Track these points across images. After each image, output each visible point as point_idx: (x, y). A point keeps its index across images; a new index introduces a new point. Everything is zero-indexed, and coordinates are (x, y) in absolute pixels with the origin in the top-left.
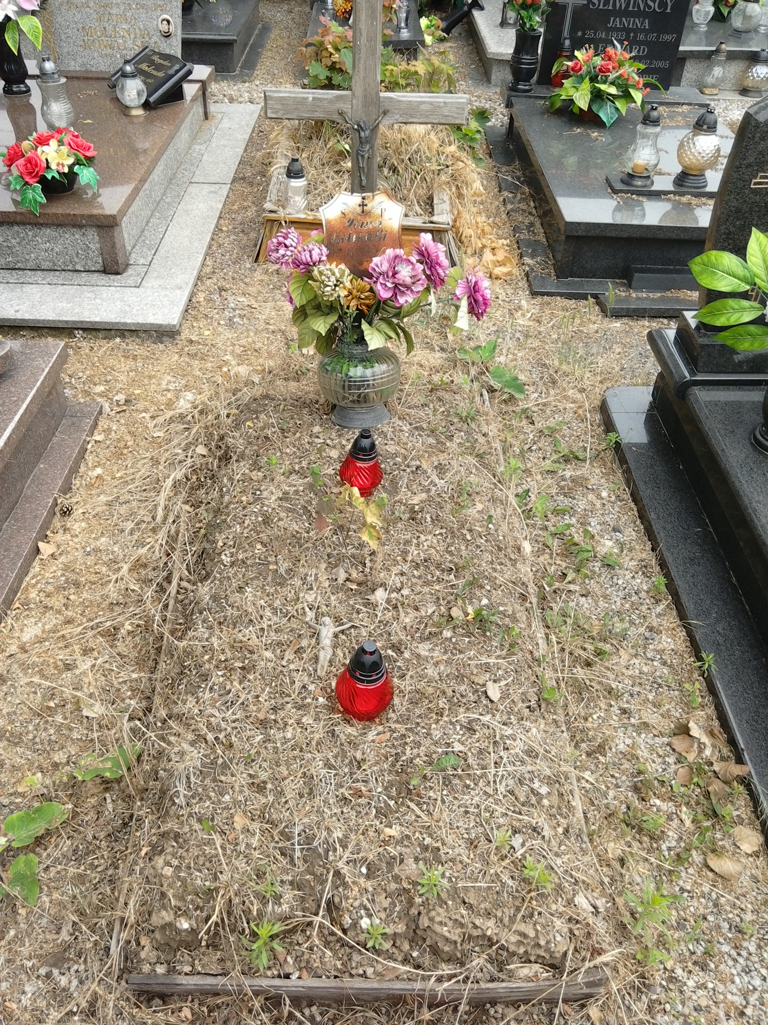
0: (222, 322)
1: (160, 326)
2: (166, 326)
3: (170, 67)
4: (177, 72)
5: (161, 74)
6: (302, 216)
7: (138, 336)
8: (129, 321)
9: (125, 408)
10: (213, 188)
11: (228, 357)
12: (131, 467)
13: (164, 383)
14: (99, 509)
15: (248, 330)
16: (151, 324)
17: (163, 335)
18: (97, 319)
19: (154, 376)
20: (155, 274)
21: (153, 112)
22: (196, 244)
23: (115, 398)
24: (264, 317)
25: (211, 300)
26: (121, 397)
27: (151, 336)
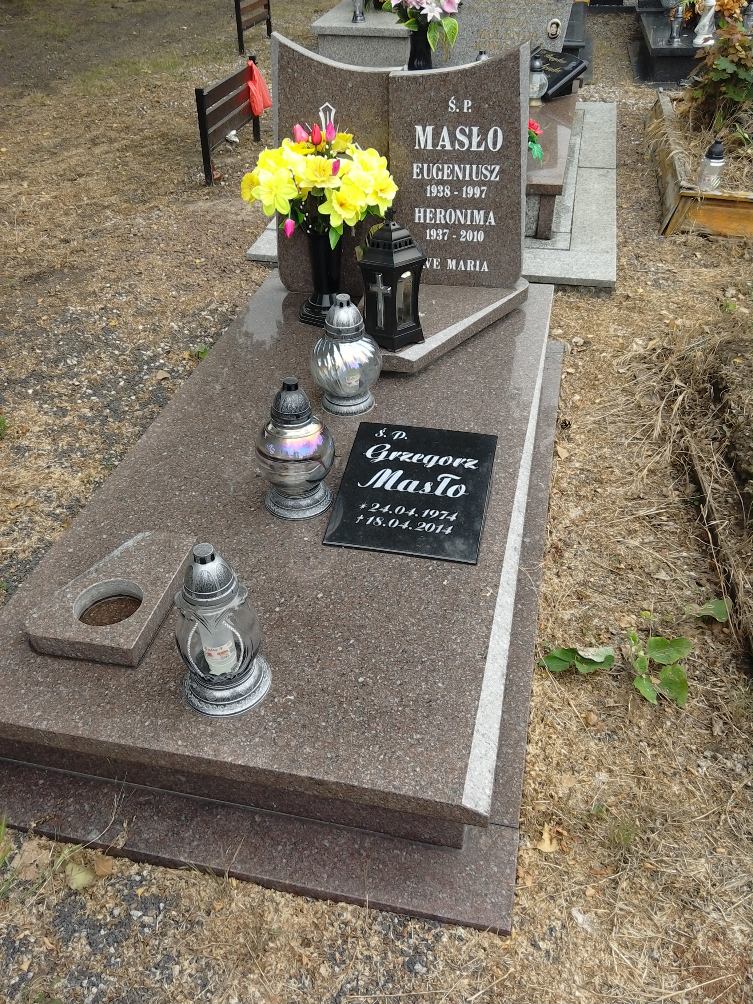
0: (649, 283)
1: (601, 282)
2: (607, 282)
3: (567, 64)
4: (574, 68)
5: (558, 70)
6: (718, 193)
7: (578, 291)
8: (573, 277)
9: (584, 348)
10: (602, 172)
11: (664, 312)
12: (606, 396)
13: (612, 330)
14: (590, 427)
15: (675, 291)
16: (593, 281)
17: (601, 290)
18: (545, 274)
19: (601, 325)
20: (580, 241)
21: (549, 104)
22: (606, 217)
23: (574, 340)
24: (687, 280)
25: (632, 264)
26: (579, 340)
27: (590, 291)
